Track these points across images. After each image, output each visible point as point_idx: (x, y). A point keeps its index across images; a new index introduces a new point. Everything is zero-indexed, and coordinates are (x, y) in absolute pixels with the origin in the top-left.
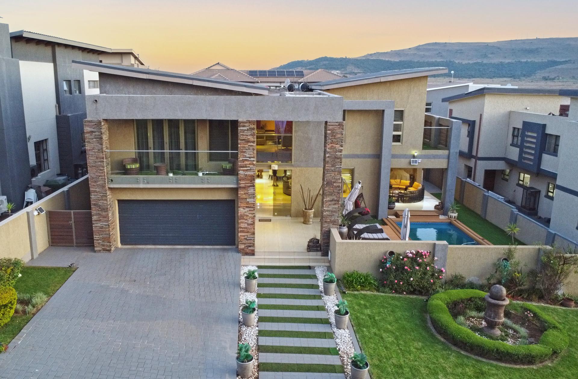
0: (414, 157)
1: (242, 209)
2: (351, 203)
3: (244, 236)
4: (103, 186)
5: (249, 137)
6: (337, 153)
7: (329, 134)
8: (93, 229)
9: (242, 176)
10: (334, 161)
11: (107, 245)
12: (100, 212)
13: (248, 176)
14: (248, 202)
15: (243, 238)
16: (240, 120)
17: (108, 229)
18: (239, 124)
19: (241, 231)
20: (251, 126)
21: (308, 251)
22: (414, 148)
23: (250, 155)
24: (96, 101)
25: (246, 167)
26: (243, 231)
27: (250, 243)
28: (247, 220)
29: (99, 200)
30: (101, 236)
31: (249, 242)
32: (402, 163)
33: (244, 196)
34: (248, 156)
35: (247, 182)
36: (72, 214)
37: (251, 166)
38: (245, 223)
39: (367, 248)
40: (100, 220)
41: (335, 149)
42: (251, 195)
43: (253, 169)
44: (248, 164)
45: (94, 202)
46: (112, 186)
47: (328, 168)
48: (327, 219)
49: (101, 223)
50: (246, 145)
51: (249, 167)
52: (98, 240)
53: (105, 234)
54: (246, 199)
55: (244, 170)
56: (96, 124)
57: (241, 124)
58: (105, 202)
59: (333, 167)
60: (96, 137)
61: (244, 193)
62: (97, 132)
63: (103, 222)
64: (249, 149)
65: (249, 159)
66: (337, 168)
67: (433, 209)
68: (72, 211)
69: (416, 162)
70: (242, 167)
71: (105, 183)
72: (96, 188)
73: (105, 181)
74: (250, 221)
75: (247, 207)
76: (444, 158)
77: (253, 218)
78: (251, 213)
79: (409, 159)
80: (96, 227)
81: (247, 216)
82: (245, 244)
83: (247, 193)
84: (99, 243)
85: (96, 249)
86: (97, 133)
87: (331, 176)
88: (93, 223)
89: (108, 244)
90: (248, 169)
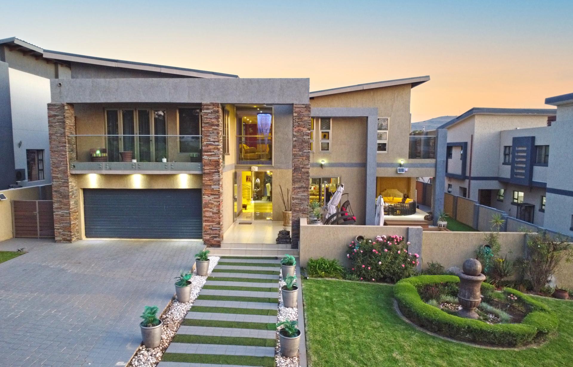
0: (401, 165)
1: (206, 197)
2: (334, 207)
3: (209, 226)
4: (65, 172)
5: (213, 120)
6: (304, 137)
7: (295, 117)
8: (53, 217)
9: (206, 161)
10: (302, 145)
11: (68, 235)
12: (61, 199)
13: (212, 161)
14: (213, 189)
15: (208, 228)
16: (204, 102)
17: (68, 218)
18: (203, 106)
19: (206, 220)
20: (214, 108)
21: (277, 243)
22: (401, 156)
23: (215, 139)
24: (60, 84)
25: (211, 152)
26: (208, 220)
27: (216, 234)
28: (211, 208)
29: (61, 187)
30: (62, 225)
31: (215, 232)
32: (389, 172)
33: (209, 183)
34: (212, 140)
35: (212, 167)
36: (37, 203)
37: (216, 151)
38: (210, 211)
39: (334, 233)
40: (61, 208)
41: (302, 133)
42: (216, 181)
43: (218, 154)
44: (213, 149)
45: (56, 189)
46: (74, 172)
47: (296, 152)
48: (296, 208)
49: (62, 211)
50: (210, 128)
51: (213, 152)
52: (58, 229)
53: (66, 223)
54: (211, 185)
55: (208, 155)
56: (59, 108)
57: (205, 107)
58: (66, 188)
59: (301, 151)
60: (59, 121)
61: (208, 179)
62: (61, 115)
63: (63, 210)
64: (213, 133)
65: (214, 144)
66: (305, 152)
67: (423, 220)
68: (37, 201)
69: (403, 170)
70: (206, 152)
71: (67, 169)
72: (58, 174)
73: (67, 167)
74: (215, 210)
75: (212, 194)
76: (431, 167)
77: (219, 207)
78: (216, 201)
79: (396, 168)
80: (57, 215)
81: (212, 204)
82: (210, 234)
83: (212, 180)
84: (59, 233)
85: (56, 239)
86: (60, 117)
87: (299, 161)
88: (54, 211)
89: (69, 233)
90: (212, 153)
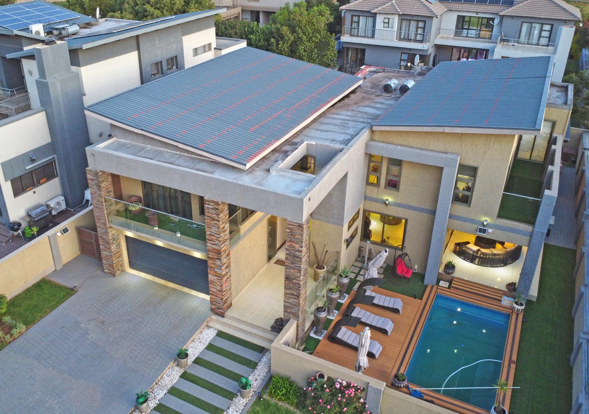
0: (483, 225)
1: (211, 276)
2: (376, 269)
3: (214, 299)
4: (105, 225)
5: (214, 216)
6: (296, 253)
7: (288, 232)
8: (101, 255)
9: (210, 248)
10: (294, 259)
12: (105, 244)
13: (215, 250)
14: (216, 272)
16: (206, 198)
17: (111, 259)
18: (205, 201)
19: (211, 294)
20: (215, 206)
21: (271, 330)
22: (487, 214)
23: (216, 231)
24: (93, 153)
25: (213, 241)
26: (213, 295)
27: (220, 306)
28: (215, 286)
29: (103, 235)
30: (107, 262)
31: (218, 305)
33: (212, 266)
34: (214, 232)
35: (215, 254)
36: (93, 234)
37: (217, 242)
38: (215, 288)
40: (105, 250)
41: (294, 248)
42: (219, 266)
43: (219, 245)
44: (215, 240)
45: (100, 235)
46: (112, 226)
47: (288, 264)
48: (287, 309)
49: (106, 253)
50: (212, 222)
52: (105, 265)
53: (110, 262)
55: (211, 244)
56: (95, 174)
57: (207, 202)
58: (108, 237)
59: (293, 264)
60: (96, 184)
61: (212, 263)
62: (96, 180)
64: (214, 226)
65: (215, 235)
66: (297, 266)
68: (93, 232)
69: (484, 231)
70: (209, 240)
72: (100, 225)
74: (219, 288)
75: (215, 275)
77: (221, 287)
78: (219, 282)
79: (477, 226)
80: (103, 254)
81: (216, 283)
82: (215, 305)
83: (215, 264)
84: (107, 267)
85: (105, 271)
86: (96, 182)
87: (290, 272)
88: (101, 251)
89: (113, 270)
90: (214, 243)
